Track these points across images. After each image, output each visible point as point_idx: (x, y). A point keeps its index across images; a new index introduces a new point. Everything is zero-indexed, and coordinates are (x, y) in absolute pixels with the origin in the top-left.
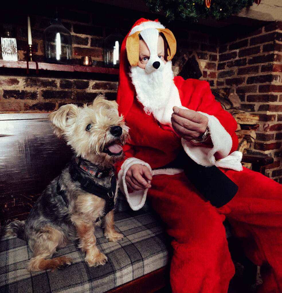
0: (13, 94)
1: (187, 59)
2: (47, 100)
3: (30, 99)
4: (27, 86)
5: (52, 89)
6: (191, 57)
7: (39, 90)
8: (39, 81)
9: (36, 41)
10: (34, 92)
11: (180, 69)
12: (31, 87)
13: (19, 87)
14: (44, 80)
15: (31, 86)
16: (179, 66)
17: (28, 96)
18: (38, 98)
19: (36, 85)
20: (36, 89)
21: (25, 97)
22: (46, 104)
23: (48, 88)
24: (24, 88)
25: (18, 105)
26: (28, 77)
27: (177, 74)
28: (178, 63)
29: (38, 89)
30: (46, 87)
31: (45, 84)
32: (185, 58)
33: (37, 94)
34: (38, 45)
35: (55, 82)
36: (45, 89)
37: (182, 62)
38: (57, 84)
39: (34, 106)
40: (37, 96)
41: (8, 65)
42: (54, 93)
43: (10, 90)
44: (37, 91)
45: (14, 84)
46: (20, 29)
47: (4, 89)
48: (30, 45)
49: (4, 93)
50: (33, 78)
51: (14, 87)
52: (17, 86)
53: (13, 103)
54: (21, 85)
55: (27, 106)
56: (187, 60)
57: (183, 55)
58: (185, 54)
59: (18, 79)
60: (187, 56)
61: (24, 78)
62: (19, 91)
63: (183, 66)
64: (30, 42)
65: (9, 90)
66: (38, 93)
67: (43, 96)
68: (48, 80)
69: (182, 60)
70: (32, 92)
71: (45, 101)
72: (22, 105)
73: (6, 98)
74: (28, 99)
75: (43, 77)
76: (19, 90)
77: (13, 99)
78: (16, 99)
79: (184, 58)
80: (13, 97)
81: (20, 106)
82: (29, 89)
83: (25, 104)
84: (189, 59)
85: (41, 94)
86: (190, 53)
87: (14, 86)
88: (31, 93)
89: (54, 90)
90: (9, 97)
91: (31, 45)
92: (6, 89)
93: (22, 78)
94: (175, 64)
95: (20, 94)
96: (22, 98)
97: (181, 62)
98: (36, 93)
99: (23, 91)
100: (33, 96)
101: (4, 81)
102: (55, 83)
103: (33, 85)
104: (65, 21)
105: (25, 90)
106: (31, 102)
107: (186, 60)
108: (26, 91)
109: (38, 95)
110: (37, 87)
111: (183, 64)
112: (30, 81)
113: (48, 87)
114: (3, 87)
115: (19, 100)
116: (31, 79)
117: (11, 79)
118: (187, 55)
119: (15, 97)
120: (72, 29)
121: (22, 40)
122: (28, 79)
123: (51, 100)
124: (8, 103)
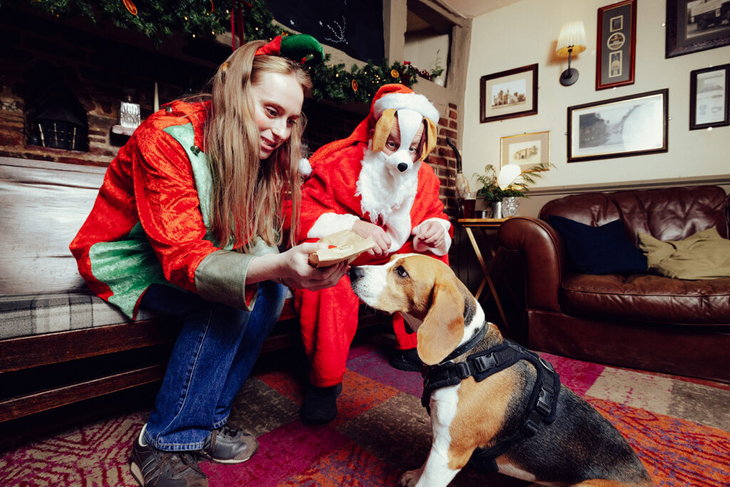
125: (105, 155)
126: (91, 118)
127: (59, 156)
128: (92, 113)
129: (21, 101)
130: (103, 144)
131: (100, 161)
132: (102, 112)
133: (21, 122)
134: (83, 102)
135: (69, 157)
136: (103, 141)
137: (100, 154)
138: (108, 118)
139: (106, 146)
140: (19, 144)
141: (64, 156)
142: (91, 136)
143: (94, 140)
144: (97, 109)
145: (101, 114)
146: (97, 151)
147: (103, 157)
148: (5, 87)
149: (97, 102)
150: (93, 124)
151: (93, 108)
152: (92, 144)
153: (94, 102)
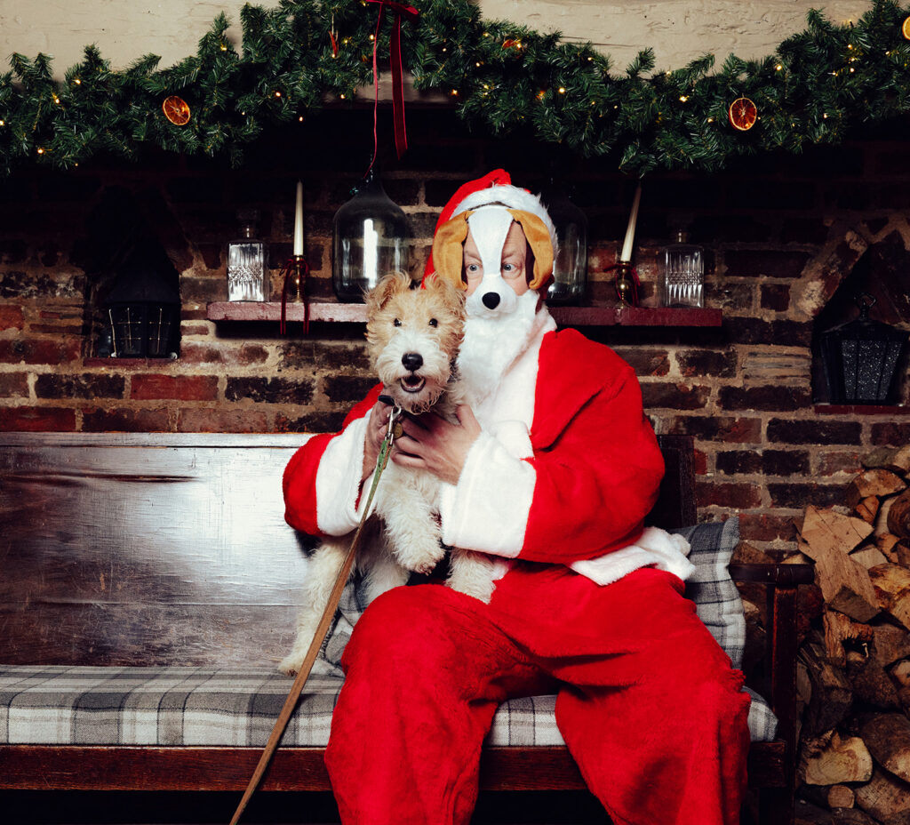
0: (250, 388)
1: (860, 248)
2: (338, 404)
3: (294, 401)
4: (288, 366)
5: (354, 372)
6: (880, 237)
7: (317, 376)
8: (319, 349)
9: (319, 241)
10: (303, 383)
11: (827, 287)
12: (297, 369)
13: (266, 369)
14: (334, 347)
15: (299, 366)
16: (824, 276)
17: (288, 394)
18: (314, 398)
19: (311, 362)
20: (310, 374)
21: (279, 396)
22: (333, 415)
23: (344, 370)
24: (279, 371)
25: (261, 417)
26: (289, 342)
27: (815, 306)
28: (820, 266)
29: (314, 373)
30: (339, 368)
31: (334, 359)
32: (852, 246)
33: (312, 389)
34: (323, 250)
35: (365, 353)
36: (333, 373)
37: (839, 262)
38: (369, 359)
39: (301, 420)
40: (312, 394)
41: (237, 315)
42: (360, 384)
43: (242, 376)
44: (313, 380)
45: (254, 360)
46: (281, 213)
47: (230, 374)
48: (296, 256)
49: (228, 386)
50: (304, 342)
51: (255, 369)
52: (263, 365)
53: (249, 411)
54: (272, 362)
55: (284, 423)
56: (861, 253)
57: (845, 234)
58: (852, 229)
59: (264, 347)
60: (861, 237)
61: (282, 343)
62: (265, 379)
63: (840, 276)
64: (298, 250)
65: (241, 378)
66: (314, 384)
67: (327, 392)
68: (345, 347)
69: (835, 256)
70: (300, 381)
71: (334, 408)
72: (271, 418)
73: (232, 399)
74: (287, 401)
75: (331, 340)
76: (266, 376)
77: (249, 401)
78: (256, 401)
79: (845, 245)
80: (249, 395)
81: (265, 422)
82: (293, 375)
83: (278, 416)
84: (871, 248)
85: (322, 387)
86: (876, 226)
87: (253, 365)
88: (296, 384)
89: (360, 375)
90: (240, 397)
91: (300, 256)
92: (233, 375)
93: (276, 343)
94: (803, 272)
95: (268, 388)
96: (272, 400)
97: (831, 260)
98: (309, 384)
99: (275, 380)
100: (302, 393)
101: (230, 353)
102: (364, 356)
103: (302, 363)
104: (401, 175)
105: (280, 376)
106: (294, 411)
107: (855, 253)
108: (283, 380)
109: (315, 392)
110: (313, 368)
111: (841, 268)
112: (296, 352)
113: (343, 368)
114: (226, 368)
115: (264, 405)
116: (299, 347)
117: (247, 349)
118: (860, 234)
119: (254, 396)
120: (422, 195)
121: (283, 242)
122: (290, 345)
123: (349, 405)
124: (236, 414)
125: (207, 361)
126: (185, 285)
127: (132, 373)
128: (187, 274)
129: (81, 274)
130: (204, 337)
131: (198, 374)
132: (205, 268)
133: (79, 315)
134: (173, 254)
135: (147, 372)
136: (203, 331)
137: (198, 360)
138: (214, 278)
139: (210, 341)
140: (75, 357)
141: (140, 372)
142: (184, 323)
143: (190, 331)
144: (195, 264)
145: (202, 273)
146: (192, 354)
147: (203, 364)
148: (59, 254)
149: (195, 249)
150: (187, 297)
151: (188, 265)
152: (186, 340)
153: (191, 251)
